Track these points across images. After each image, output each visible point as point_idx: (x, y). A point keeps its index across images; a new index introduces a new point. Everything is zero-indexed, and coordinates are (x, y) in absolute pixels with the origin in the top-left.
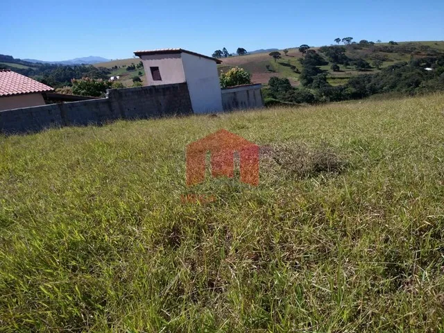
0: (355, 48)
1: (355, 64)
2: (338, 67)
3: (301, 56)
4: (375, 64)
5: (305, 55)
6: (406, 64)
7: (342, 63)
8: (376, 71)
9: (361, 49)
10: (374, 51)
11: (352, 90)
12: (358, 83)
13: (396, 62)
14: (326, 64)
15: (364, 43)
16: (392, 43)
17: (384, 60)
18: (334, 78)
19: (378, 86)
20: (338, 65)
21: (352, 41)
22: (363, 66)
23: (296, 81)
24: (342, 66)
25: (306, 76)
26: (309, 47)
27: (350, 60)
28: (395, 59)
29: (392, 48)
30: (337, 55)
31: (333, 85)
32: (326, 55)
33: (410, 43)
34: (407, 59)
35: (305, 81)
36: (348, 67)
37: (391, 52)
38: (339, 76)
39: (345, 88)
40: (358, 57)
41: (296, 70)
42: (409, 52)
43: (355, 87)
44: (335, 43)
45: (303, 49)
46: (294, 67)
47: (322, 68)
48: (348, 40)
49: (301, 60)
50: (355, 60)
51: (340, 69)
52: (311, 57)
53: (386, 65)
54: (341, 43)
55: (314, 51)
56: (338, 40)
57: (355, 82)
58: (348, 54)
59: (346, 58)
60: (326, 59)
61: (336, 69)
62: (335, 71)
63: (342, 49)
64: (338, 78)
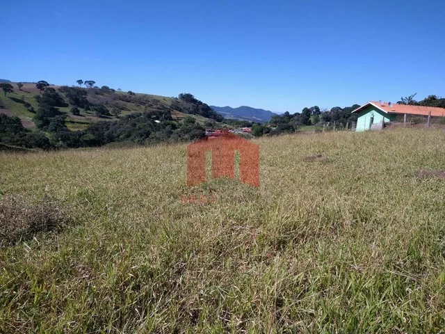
0: (97, 93)
1: (96, 110)
2: (78, 111)
3: (38, 92)
4: (114, 112)
5: (43, 92)
6: (141, 114)
7: (82, 107)
8: (114, 119)
9: (103, 95)
10: (114, 99)
11: (90, 136)
12: (97, 130)
13: (133, 112)
14: (66, 105)
15: (105, 89)
16: (130, 93)
17: (122, 109)
18: (73, 122)
19: (115, 135)
20: (79, 109)
21: (95, 85)
22: (103, 113)
23: (29, 121)
24: (83, 110)
25: (42, 117)
26: (48, 85)
27: (92, 105)
28: (132, 109)
29: (130, 98)
30: (79, 98)
31: (72, 129)
32: (67, 96)
33: (145, 96)
34: (142, 110)
35: (40, 123)
36: (88, 111)
37: (130, 102)
38: (79, 121)
39: (84, 134)
40: (98, 102)
41: (30, 108)
42: (144, 104)
43: (94, 134)
44: (77, 85)
45: (41, 85)
46: (28, 105)
47: (61, 109)
48: (91, 83)
49: (38, 98)
50: (96, 106)
51: (81, 113)
52: (49, 96)
53: (124, 114)
54: (83, 86)
55: (54, 90)
56: (80, 82)
57: (94, 129)
58: (89, 98)
59: (87, 102)
60: (66, 100)
61: (76, 112)
62: (74, 114)
63: (84, 92)
64: (78, 122)
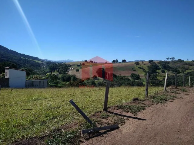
0: (175, 63)
1: (173, 70)
2: (165, 71)
3: (149, 65)
4: (182, 71)
5: (151, 64)
7: (167, 69)
8: (182, 74)
9: (178, 63)
10: (184, 65)
13: (193, 70)
14: (160, 69)
15: (180, 61)
16: (193, 61)
17: (187, 69)
18: (161, 76)
20: (165, 70)
21: (175, 59)
22: (176, 71)
26: (153, 61)
27: (171, 68)
30: (165, 66)
31: (159, 79)
32: (161, 65)
36: (169, 71)
37: (192, 65)
40: (175, 67)
45: (151, 61)
46: (144, 70)
47: (157, 71)
48: (173, 58)
49: (148, 67)
50: (173, 68)
52: (153, 66)
53: (187, 71)
54: (169, 60)
55: (155, 63)
56: (168, 59)
58: (171, 65)
59: (169, 67)
60: (160, 67)
62: (163, 73)
63: (169, 63)
